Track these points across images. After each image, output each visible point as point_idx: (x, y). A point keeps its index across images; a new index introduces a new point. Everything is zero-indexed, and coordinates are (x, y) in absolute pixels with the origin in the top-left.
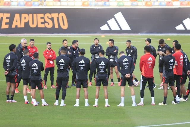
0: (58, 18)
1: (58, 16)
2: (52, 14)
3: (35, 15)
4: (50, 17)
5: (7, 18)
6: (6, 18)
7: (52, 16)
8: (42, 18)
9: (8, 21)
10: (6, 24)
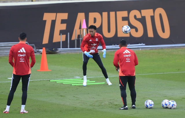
0: (153, 18)
1: (153, 15)
2: (142, 11)
3: (112, 14)
4: (139, 16)
5: (63, 22)
6: (60, 21)
7: (143, 15)
8: (124, 19)
9: (64, 27)
10: (62, 32)
